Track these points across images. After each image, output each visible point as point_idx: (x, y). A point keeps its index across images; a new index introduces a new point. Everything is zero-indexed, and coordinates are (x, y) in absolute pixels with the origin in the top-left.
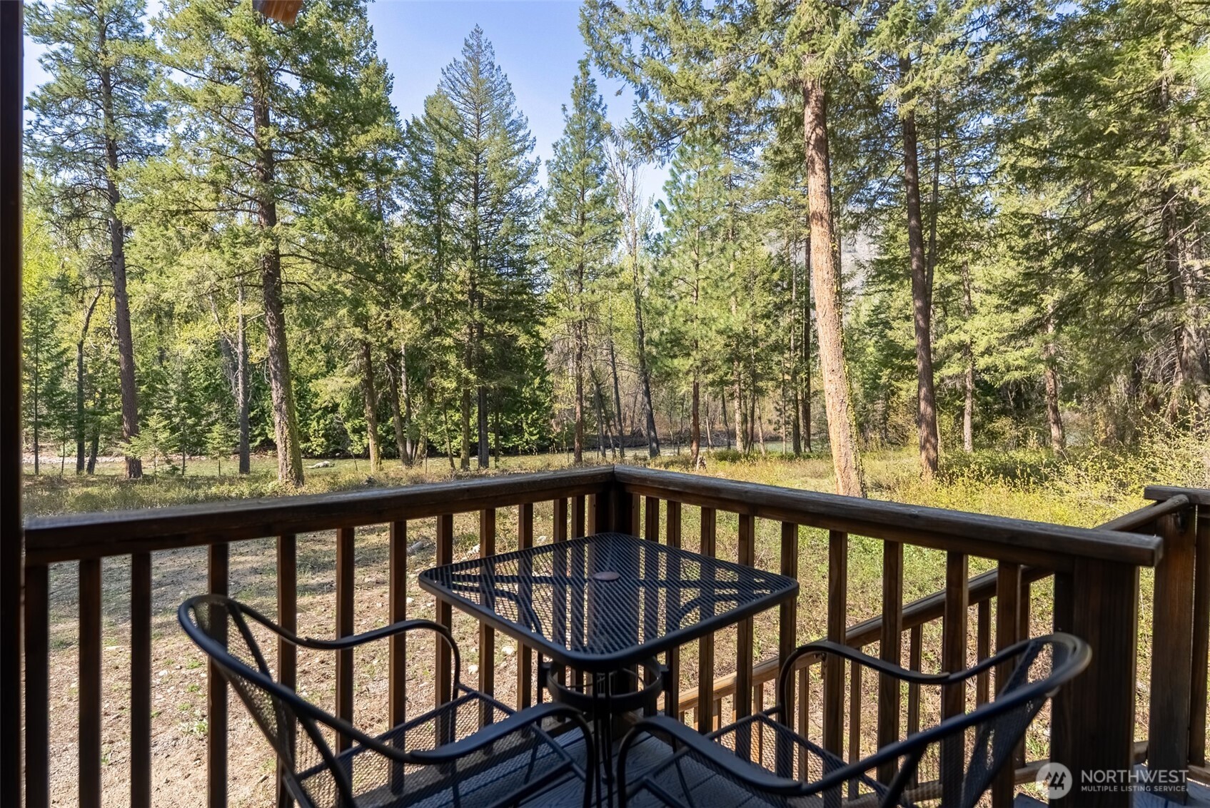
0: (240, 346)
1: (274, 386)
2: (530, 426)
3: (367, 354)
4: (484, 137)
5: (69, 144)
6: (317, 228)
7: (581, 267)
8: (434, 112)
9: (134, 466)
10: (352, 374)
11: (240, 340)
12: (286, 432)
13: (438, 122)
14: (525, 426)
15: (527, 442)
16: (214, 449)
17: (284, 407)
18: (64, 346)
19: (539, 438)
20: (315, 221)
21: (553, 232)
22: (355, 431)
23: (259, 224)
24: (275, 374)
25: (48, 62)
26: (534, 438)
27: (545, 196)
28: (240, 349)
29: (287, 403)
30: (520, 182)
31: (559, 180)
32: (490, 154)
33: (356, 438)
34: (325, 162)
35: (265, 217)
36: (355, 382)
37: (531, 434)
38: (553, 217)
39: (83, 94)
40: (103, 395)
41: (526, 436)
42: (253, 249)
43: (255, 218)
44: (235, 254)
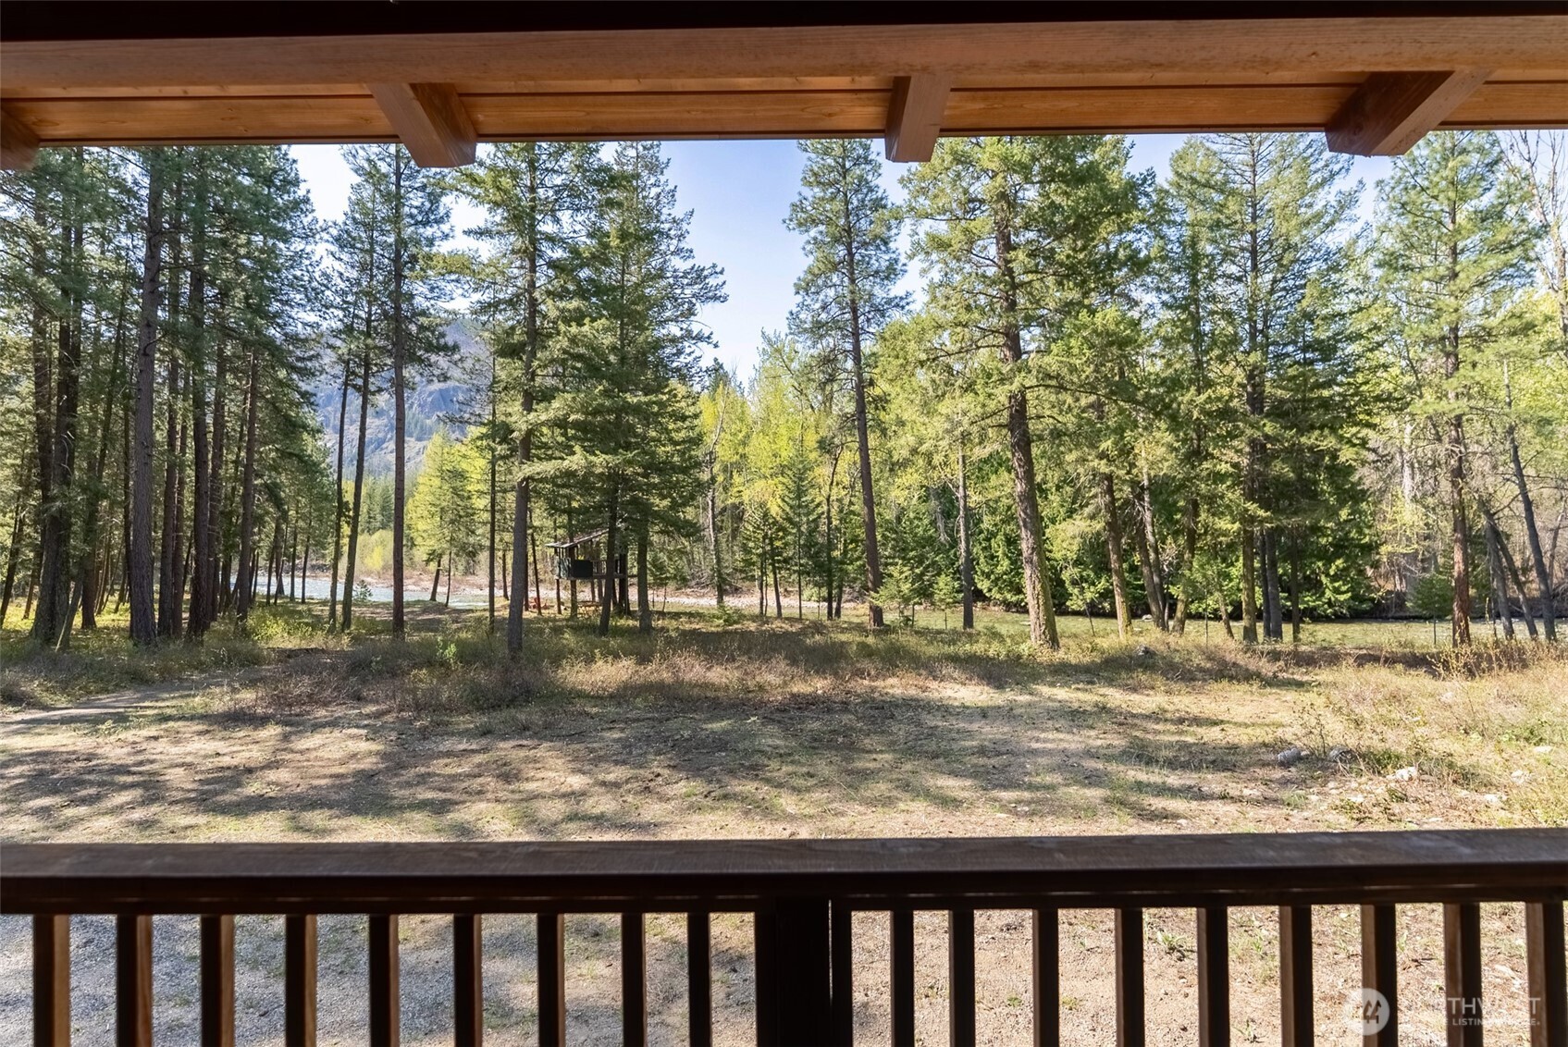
0: (961, 489)
1: (1023, 535)
2: (1334, 578)
3: (1110, 491)
4: (1264, 178)
5: (824, 316)
6: (1076, 351)
7: (1455, 330)
8: (1186, 169)
9: (877, 613)
10: (1092, 517)
11: (961, 483)
12: (1038, 587)
13: (1194, 181)
14: (1324, 580)
15: (1330, 604)
16: (941, 600)
17: (1035, 558)
18: (817, 501)
19: (1352, 598)
20: (1073, 342)
21: (1395, 285)
22: (1074, 583)
23: (1004, 360)
24: (1024, 521)
25: (809, 247)
26: (1342, 598)
27: (1375, 235)
28: (960, 494)
29: (1038, 554)
30: (1327, 226)
31: (1403, 205)
32: (1276, 198)
33: (1076, 591)
34: (1070, 272)
35: (1010, 349)
36: (1098, 525)
37: (1337, 591)
38: (1391, 263)
39: (835, 267)
40: (845, 547)
41: (1328, 594)
42: (1007, 387)
43: (999, 354)
44: (990, 395)
